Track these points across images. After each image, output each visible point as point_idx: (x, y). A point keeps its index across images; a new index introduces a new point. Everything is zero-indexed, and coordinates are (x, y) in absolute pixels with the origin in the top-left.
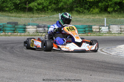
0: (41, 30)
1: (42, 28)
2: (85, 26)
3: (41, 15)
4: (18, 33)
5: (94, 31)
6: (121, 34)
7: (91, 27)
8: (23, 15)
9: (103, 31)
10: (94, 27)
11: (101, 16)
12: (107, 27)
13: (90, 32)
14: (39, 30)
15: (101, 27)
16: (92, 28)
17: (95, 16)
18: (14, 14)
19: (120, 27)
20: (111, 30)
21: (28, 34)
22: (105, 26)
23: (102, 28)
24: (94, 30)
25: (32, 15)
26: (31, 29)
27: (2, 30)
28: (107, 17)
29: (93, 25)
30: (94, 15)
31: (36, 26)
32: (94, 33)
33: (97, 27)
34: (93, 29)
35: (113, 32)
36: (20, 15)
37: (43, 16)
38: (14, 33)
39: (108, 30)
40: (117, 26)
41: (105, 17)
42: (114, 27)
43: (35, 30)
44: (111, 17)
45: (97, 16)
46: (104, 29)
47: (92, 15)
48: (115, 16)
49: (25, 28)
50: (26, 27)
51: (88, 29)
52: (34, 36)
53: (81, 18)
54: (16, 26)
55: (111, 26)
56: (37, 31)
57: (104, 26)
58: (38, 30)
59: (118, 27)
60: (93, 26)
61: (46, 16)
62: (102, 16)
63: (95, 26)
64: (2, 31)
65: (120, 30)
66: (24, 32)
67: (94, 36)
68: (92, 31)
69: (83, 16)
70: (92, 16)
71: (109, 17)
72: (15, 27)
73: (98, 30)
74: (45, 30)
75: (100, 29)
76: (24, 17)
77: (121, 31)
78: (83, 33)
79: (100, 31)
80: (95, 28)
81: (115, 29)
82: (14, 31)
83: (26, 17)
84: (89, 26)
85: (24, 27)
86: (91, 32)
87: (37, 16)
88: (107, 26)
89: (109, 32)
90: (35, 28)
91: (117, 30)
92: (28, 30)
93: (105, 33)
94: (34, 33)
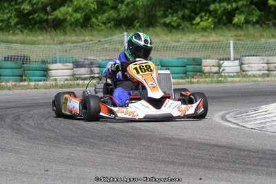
0: (85, 72)
1: (87, 69)
2: (185, 60)
3: (83, 38)
4: (30, 80)
5: (206, 71)
6: (268, 76)
7: (198, 62)
8: (40, 38)
9: (228, 70)
10: (205, 62)
11: (222, 36)
12: (237, 62)
13: (196, 75)
14: (78, 72)
15: (221, 62)
16: (201, 65)
17: (208, 36)
18: (19, 37)
19: (266, 61)
20: (245, 67)
21: (54, 83)
22: (232, 59)
24: (206, 69)
25: (63, 38)
26: (60, 72)
28: (236, 36)
29: (204, 58)
30: (206, 34)
31: (71, 64)
32: (207, 77)
34: (204, 68)
35: (250, 73)
36: (34, 39)
37: (87, 38)
38: (22, 81)
39: (238, 69)
40: (259, 58)
41: (232, 36)
42: (252, 62)
43: (70, 72)
44: (245, 36)
46: (230, 66)
47: (201, 34)
48: (254, 35)
49: (47, 70)
50: (49, 66)
51: (194, 67)
52: (69, 88)
53: (176, 41)
54: (26, 66)
55: (246, 60)
56: (74, 75)
57: (229, 59)
58: (76, 73)
59: (261, 62)
60: (203, 60)
61: (94, 39)
62: (226, 36)
63: (208, 61)
65: (266, 68)
66: (44, 78)
67: (207, 83)
68: (201, 71)
69: (180, 36)
70: (202, 36)
71: (240, 36)
72: (22, 69)
73: (215, 69)
74: (92, 72)
75: (220, 66)
76: (44, 44)
77: (268, 70)
78: (182, 78)
79: (221, 70)
80: (208, 64)
81: (255, 64)
82: (21, 76)
83: (47, 41)
84: (194, 59)
85: (44, 66)
86: (199, 74)
87: (74, 38)
88: (235, 59)
89: (242, 73)
90: (71, 67)
91: (260, 68)
92: (53, 73)
93: (232, 74)
94: (67, 80)
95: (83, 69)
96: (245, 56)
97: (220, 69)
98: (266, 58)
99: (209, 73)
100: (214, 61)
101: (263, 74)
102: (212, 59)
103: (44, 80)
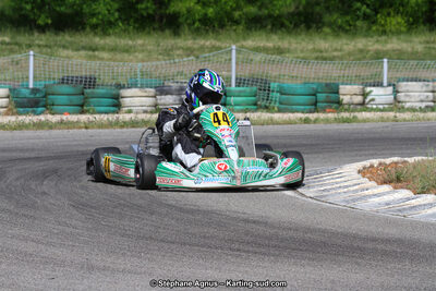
0: (171, 101)
1: (174, 97)
2: (314, 86)
3: (202, 42)
4: (94, 113)
5: (344, 102)
6: (433, 109)
7: (334, 89)
9: (378, 100)
10: (343, 89)
12: (391, 88)
13: (331, 107)
14: (162, 101)
15: (368, 89)
16: (337, 93)
17: (386, 42)
19: (431, 89)
20: (401, 96)
21: (127, 117)
22: (385, 83)
23: (371, 92)
24: (346, 99)
26: (138, 102)
27: (41, 104)
29: (343, 84)
30: (384, 38)
31: (153, 90)
32: (346, 110)
33: (356, 88)
34: (341, 97)
35: (407, 105)
37: (208, 43)
38: (82, 112)
39: (391, 98)
40: (421, 83)
41: (420, 43)
42: (410, 89)
43: (150, 101)
45: (395, 40)
46: (381, 95)
47: (375, 38)
49: (117, 97)
50: (122, 91)
51: (325, 97)
54: (88, 91)
55: (403, 86)
56: (156, 105)
57: (380, 84)
58: (159, 102)
59: (424, 89)
60: (341, 86)
61: (218, 44)
62: (411, 42)
63: (348, 87)
64: (40, 109)
65: (431, 98)
66: (112, 109)
68: (339, 103)
70: (378, 41)
71: (433, 43)
72: (84, 94)
73: (359, 99)
75: (365, 95)
77: (434, 102)
78: (311, 112)
79: (367, 101)
80: (348, 93)
81: (415, 93)
82: (82, 106)
83: (149, 48)
84: (327, 85)
85: (113, 92)
86: (335, 105)
88: (389, 85)
89: (396, 104)
90: (152, 94)
91: (422, 98)
92: (126, 101)
93: (381, 107)
94: (145, 112)
95: (169, 96)
96: (403, 80)
97: (365, 98)
98: (431, 84)
99: (349, 104)
100: (356, 87)
101: (427, 107)
102: (355, 84)
103: (114, 112)
